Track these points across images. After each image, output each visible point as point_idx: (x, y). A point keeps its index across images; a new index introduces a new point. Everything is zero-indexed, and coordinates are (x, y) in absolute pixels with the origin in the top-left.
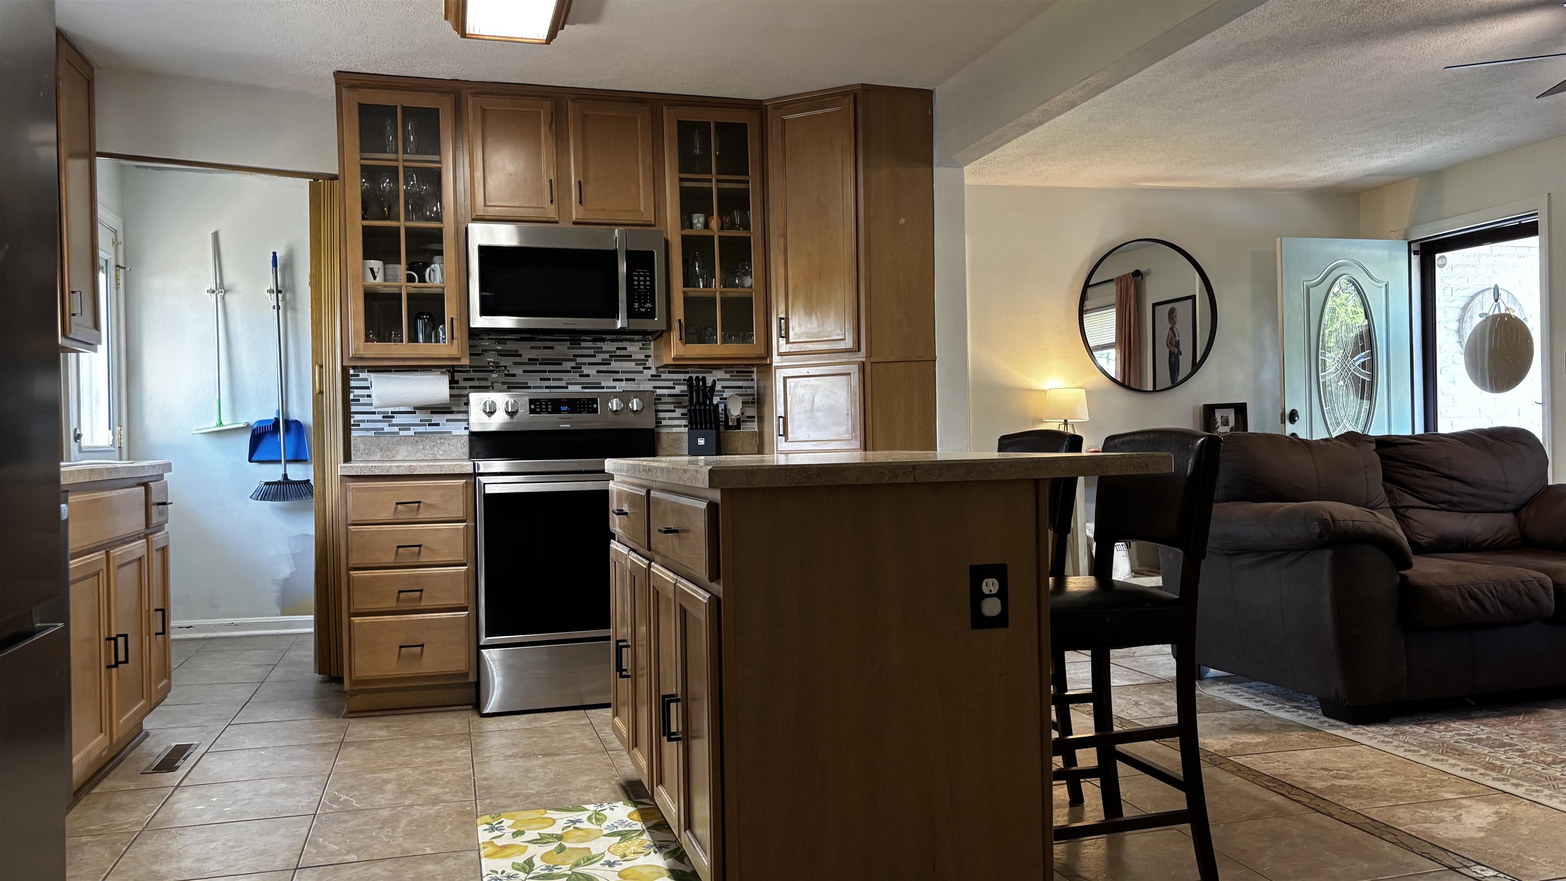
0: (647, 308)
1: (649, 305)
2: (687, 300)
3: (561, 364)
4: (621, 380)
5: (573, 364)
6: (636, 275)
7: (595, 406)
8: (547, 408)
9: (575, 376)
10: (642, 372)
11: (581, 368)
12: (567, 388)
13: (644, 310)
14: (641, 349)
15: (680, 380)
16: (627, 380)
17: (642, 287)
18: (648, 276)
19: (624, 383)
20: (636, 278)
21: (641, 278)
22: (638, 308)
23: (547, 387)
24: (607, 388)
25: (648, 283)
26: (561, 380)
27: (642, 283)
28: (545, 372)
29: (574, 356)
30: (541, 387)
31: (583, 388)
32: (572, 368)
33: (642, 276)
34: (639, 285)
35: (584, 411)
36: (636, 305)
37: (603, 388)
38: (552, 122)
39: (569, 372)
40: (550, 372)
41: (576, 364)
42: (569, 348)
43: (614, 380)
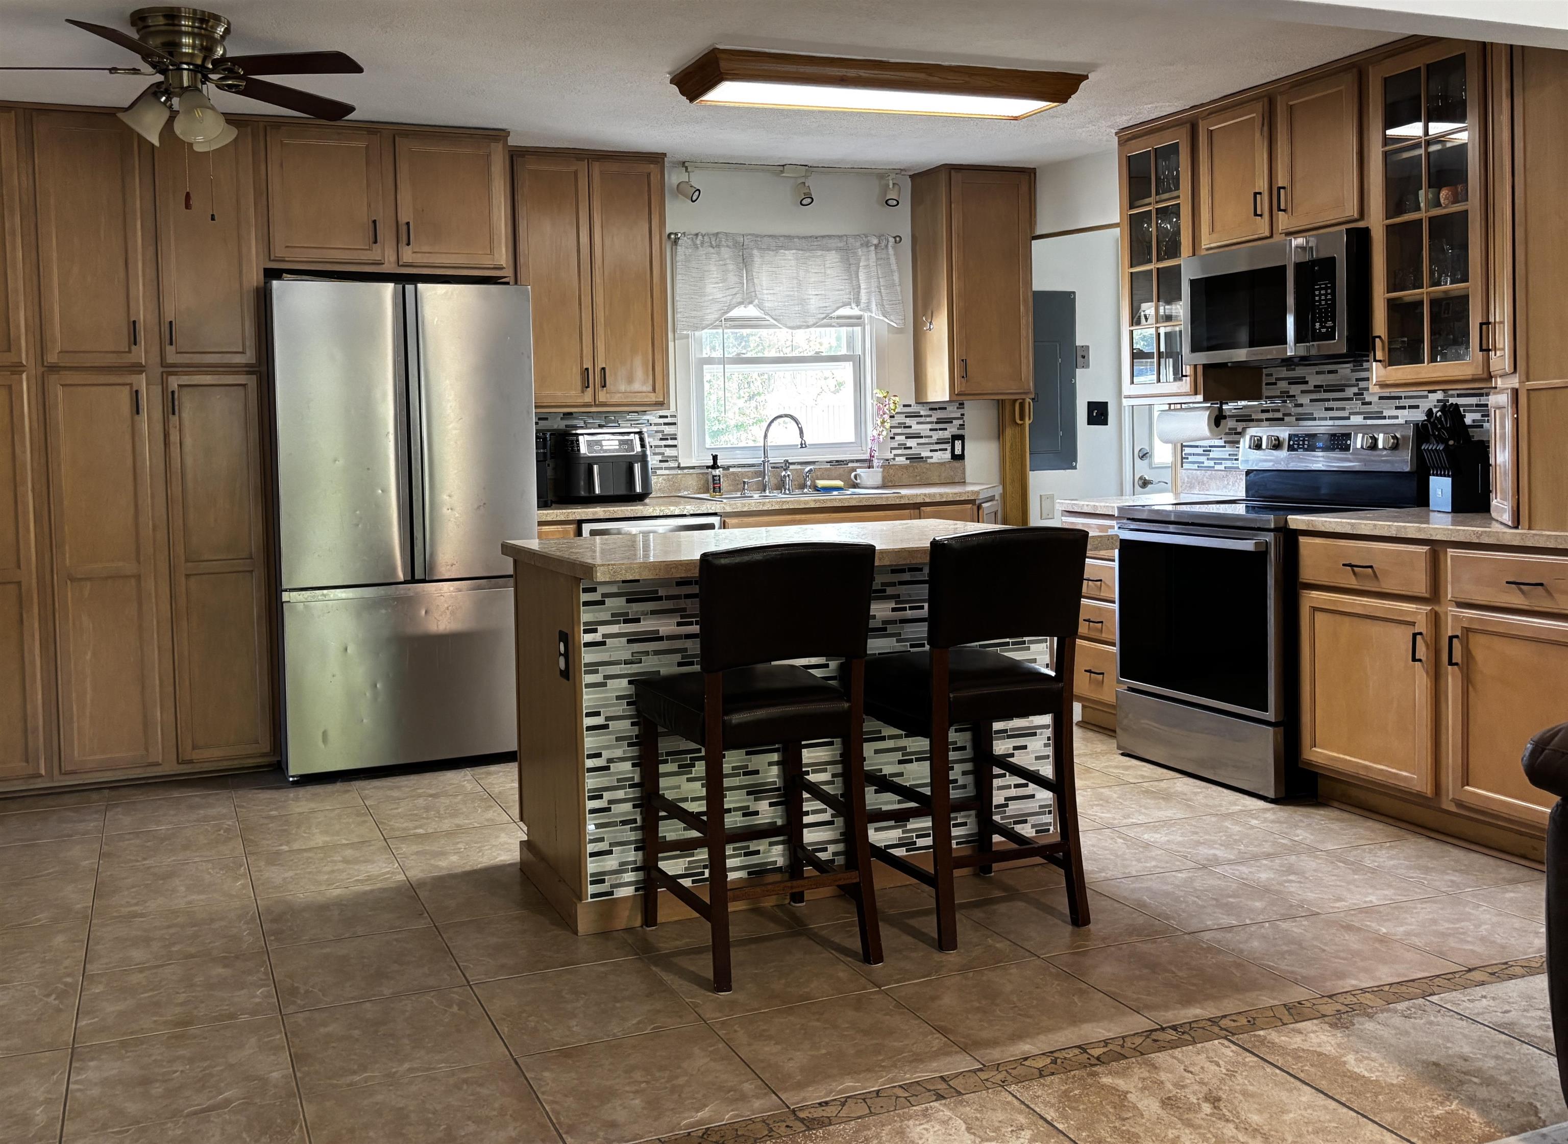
0: (1327, 328)
1: (1330, 324)
3: (1343, 391)
4: (1404, 408)
5: (1355, 390)
6: (1317, 289)
7: (1349, 442)
8: (1304, 444)
9: (1357, 405)
11: (1362, 394)
12: (1349, 418)
13: (1324, 330)
17: (1323, 303)
18: (1329, 288)
20: (1317, 293)
21: (1323, 292)
22: (1320, 329)
25: (1329, 297)
26: (1344, 409)
27: (1323, 297)
29: (1357, 380)
30: (1325, 419)
31: (1365, 418)
32: (1355, 394)
33: (1323, 289)
34: (1320, 300)
35: (1338, 448)
36: (1317, 325)
37: (1384, 418)
38: (1263, 125)
39: (1351, 399)
40: (1334, 400)
41: (1359, 389)
42: (1353, 371)
43: (1397, 408)
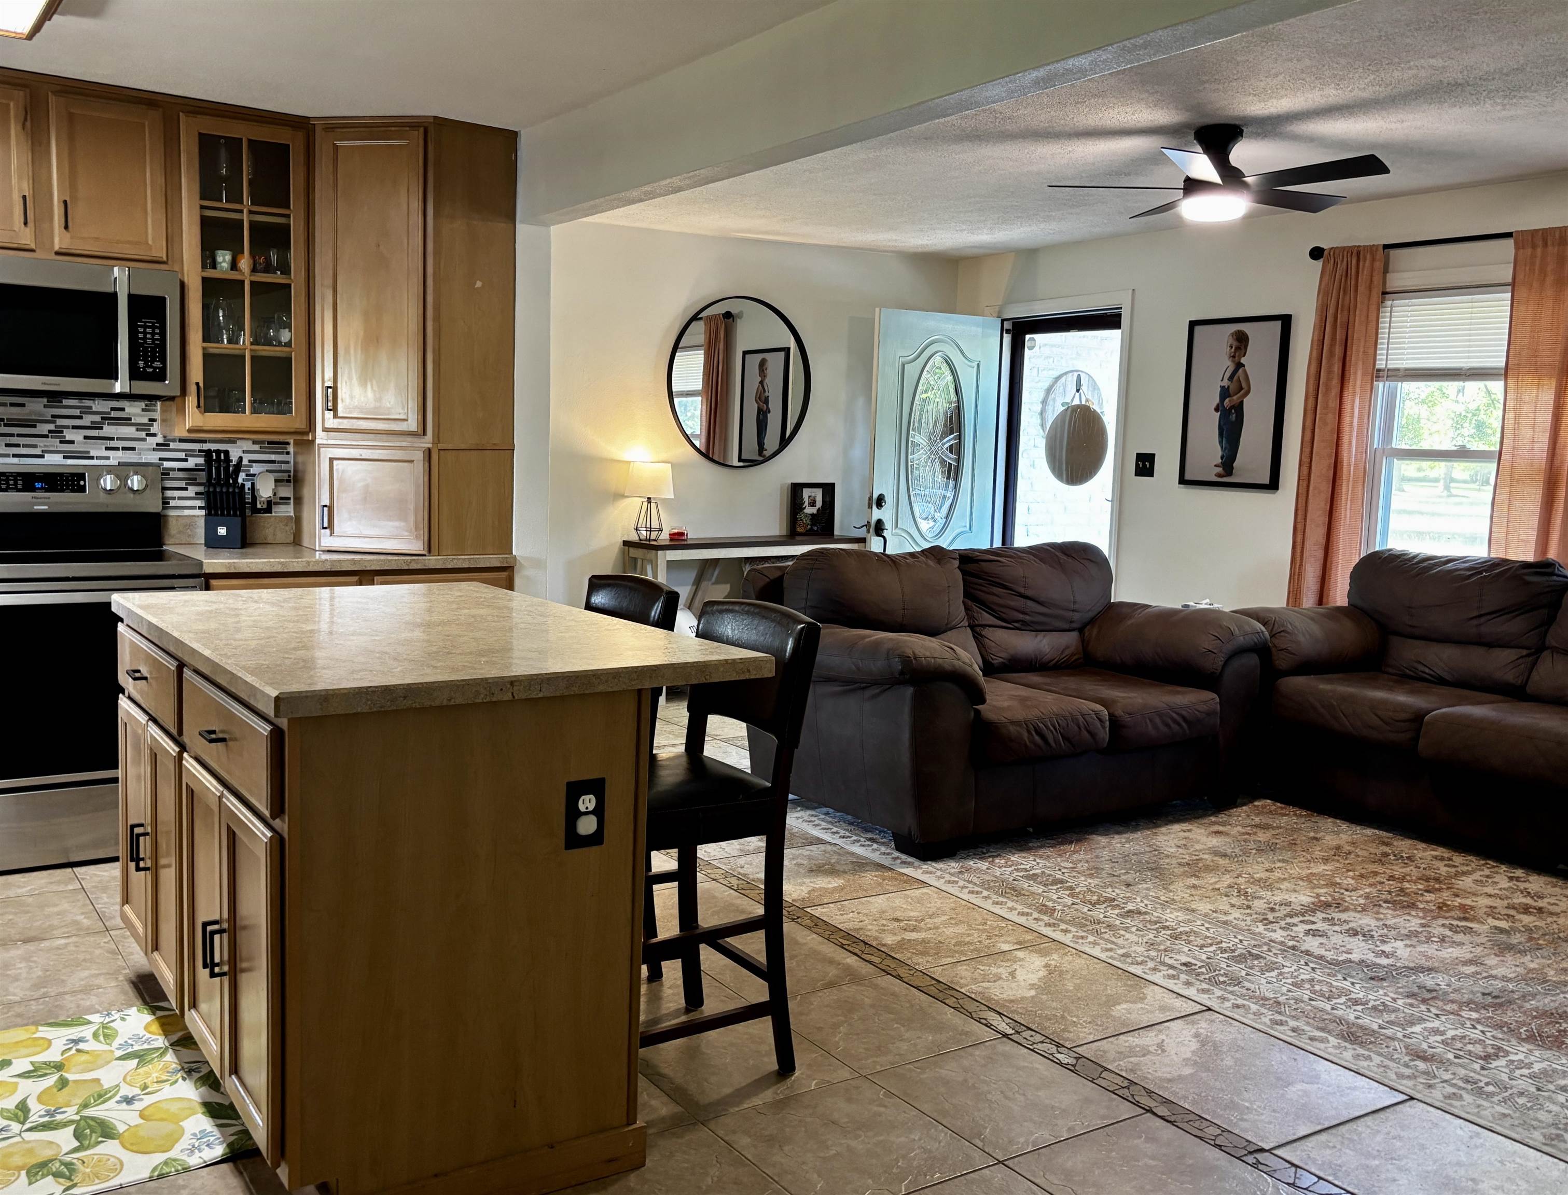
0: (155, 368)
1: (157, 364)
2: (208, 358)
3: (35, 426)
4: (117, 449)
5: (52, 427)
6: (141, 326)
7: (82, 483)
8: (16, 484)
9: (54, 443)
10: (144, 440)
11: (62, 432)
12: (42, 457)
13: (151, 370)
14: (143, 410)
15: (194, 451)
16: (124, 449)
17: (149, 341)
18: (157, 327)
19: (120, 453)
20: (141, 330)
21: (148, 330)
22: (144, 368)
23: (14, 456)
24: (97, 458)
25: (157, 337)
26: (35, 446)
27: (149, 336)
28: (12, 435)
29: (53, 416)
30: (7, 456)
31: (65, 457)
32: (50, 431)
33: (149, 327)
34: (145, 338)
35: (67, 488)
36: (141, 364)
37: (92, 458)
38: (26, 119)
39: (46, 436)
40: (19, 435)
41: (56, 427)
42: (45, 406)
43: (107, 449)
